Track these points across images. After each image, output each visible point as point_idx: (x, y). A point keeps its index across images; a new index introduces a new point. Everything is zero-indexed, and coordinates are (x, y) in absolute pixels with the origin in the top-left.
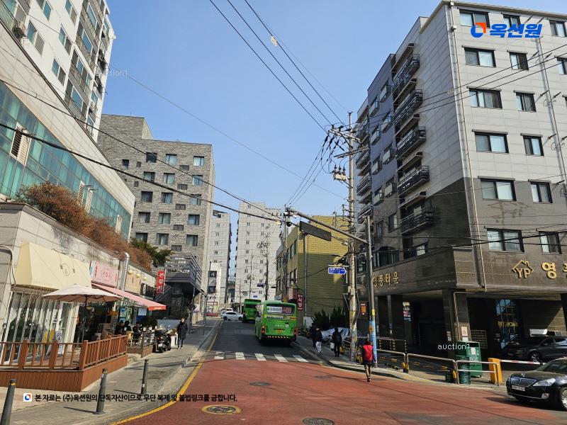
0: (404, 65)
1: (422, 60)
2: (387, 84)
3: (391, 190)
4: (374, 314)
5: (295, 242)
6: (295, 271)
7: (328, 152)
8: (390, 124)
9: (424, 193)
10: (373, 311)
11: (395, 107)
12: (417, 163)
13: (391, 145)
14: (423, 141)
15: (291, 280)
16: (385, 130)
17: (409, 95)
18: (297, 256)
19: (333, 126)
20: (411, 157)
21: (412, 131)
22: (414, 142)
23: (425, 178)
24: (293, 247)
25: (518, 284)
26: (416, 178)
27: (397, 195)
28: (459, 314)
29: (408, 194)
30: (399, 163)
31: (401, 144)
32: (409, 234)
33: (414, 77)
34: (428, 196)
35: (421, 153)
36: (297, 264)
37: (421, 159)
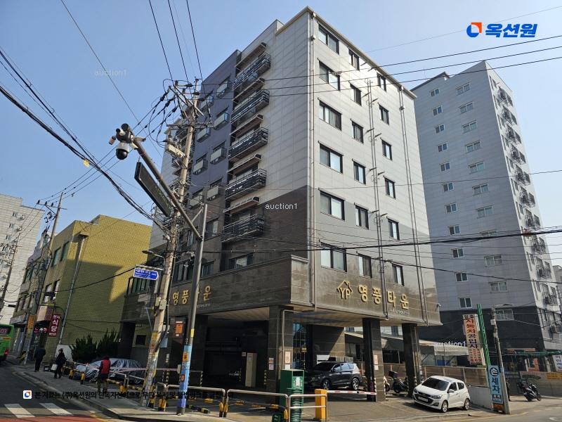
0: (254, 62)
1: (273, 62)
2: (228, 79)
3: (217, 193)
4: (192, 335)
5: (65, 245)
6: (56, 283)
7: (162, 116)
8: (226, 122)
9: (257, 199)
10: (193, 331)
11: (235, 105)
12: (254, 166)
13: (223, 143)
14: (264, 144)
15: (47, 294)
16: (218, 127)
17: (255, 94)
18: (64, 264)
19: (177, 82)
20: (249, 158)
21: (253, 131)
22: (253, 143)
23: (261, 182)
24: (59, 252)
25: (340, 304)
26: (252, 181)
27: (223, 200)
28: (285, 336)
29: (237, 198)
30: (231, 164)
31: (237, 144)
32: (231, 243)
33: (263, 77)
34: (261, 202)
35: (259, 156)
36: (61, 274)
37: (258, 162)
